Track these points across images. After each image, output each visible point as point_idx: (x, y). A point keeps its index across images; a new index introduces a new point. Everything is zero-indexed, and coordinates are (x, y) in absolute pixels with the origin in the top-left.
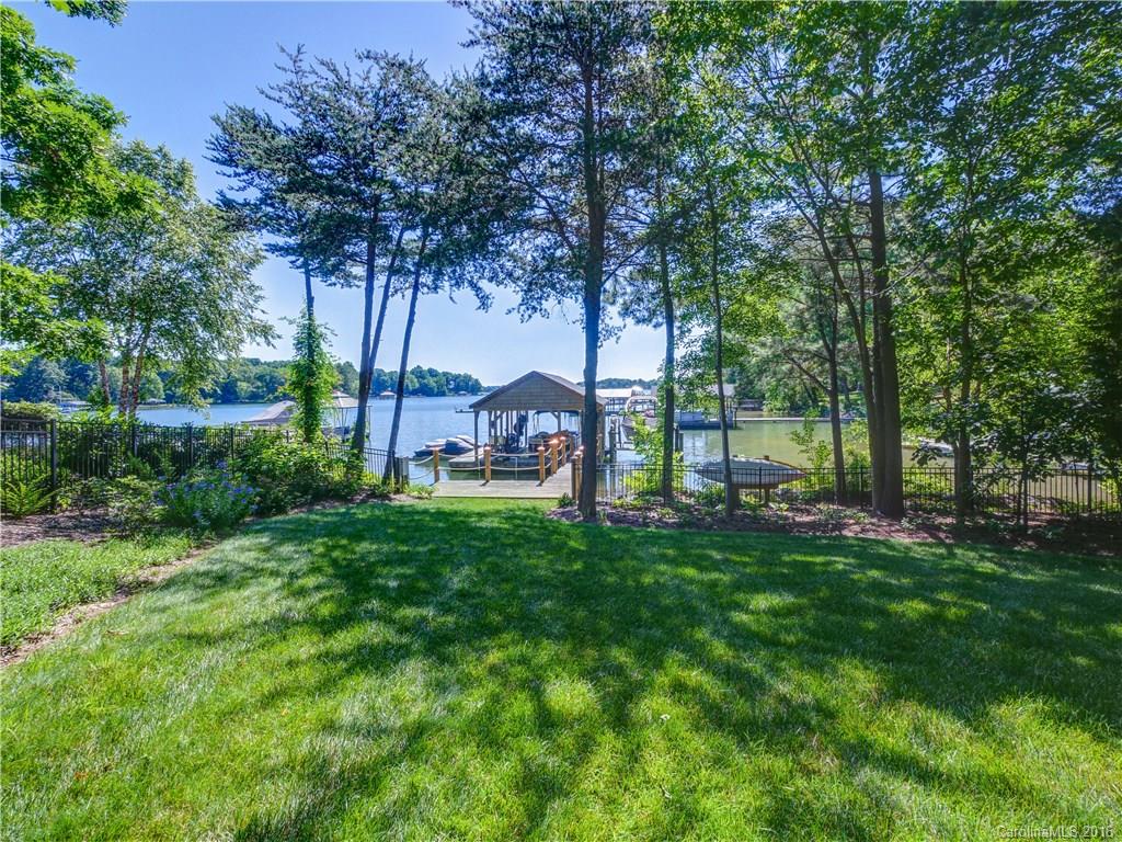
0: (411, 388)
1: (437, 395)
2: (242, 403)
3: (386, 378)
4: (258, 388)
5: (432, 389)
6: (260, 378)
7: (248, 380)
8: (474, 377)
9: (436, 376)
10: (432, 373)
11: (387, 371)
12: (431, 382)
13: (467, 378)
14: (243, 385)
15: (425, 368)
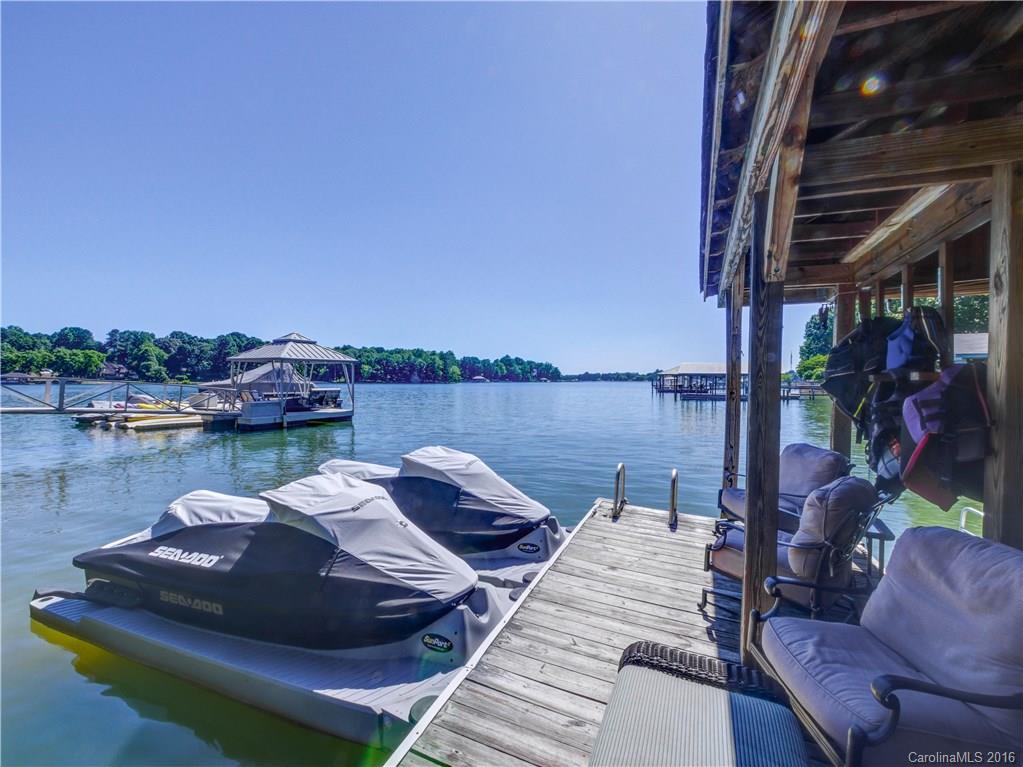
0: (500, 374)
1: (522, 381)
2: (365, 382)
3: (480, 365)
4: (377, 370)
5: (518, 375)
6: (379, 362)
7: (369, 363)
8: (554, 365)
9: (521, 364)
10: (518, 361)
11: (481, 359)
12: (517, 369)
13: (548, 367)
14: (366, 368)
15: (513, 357)
